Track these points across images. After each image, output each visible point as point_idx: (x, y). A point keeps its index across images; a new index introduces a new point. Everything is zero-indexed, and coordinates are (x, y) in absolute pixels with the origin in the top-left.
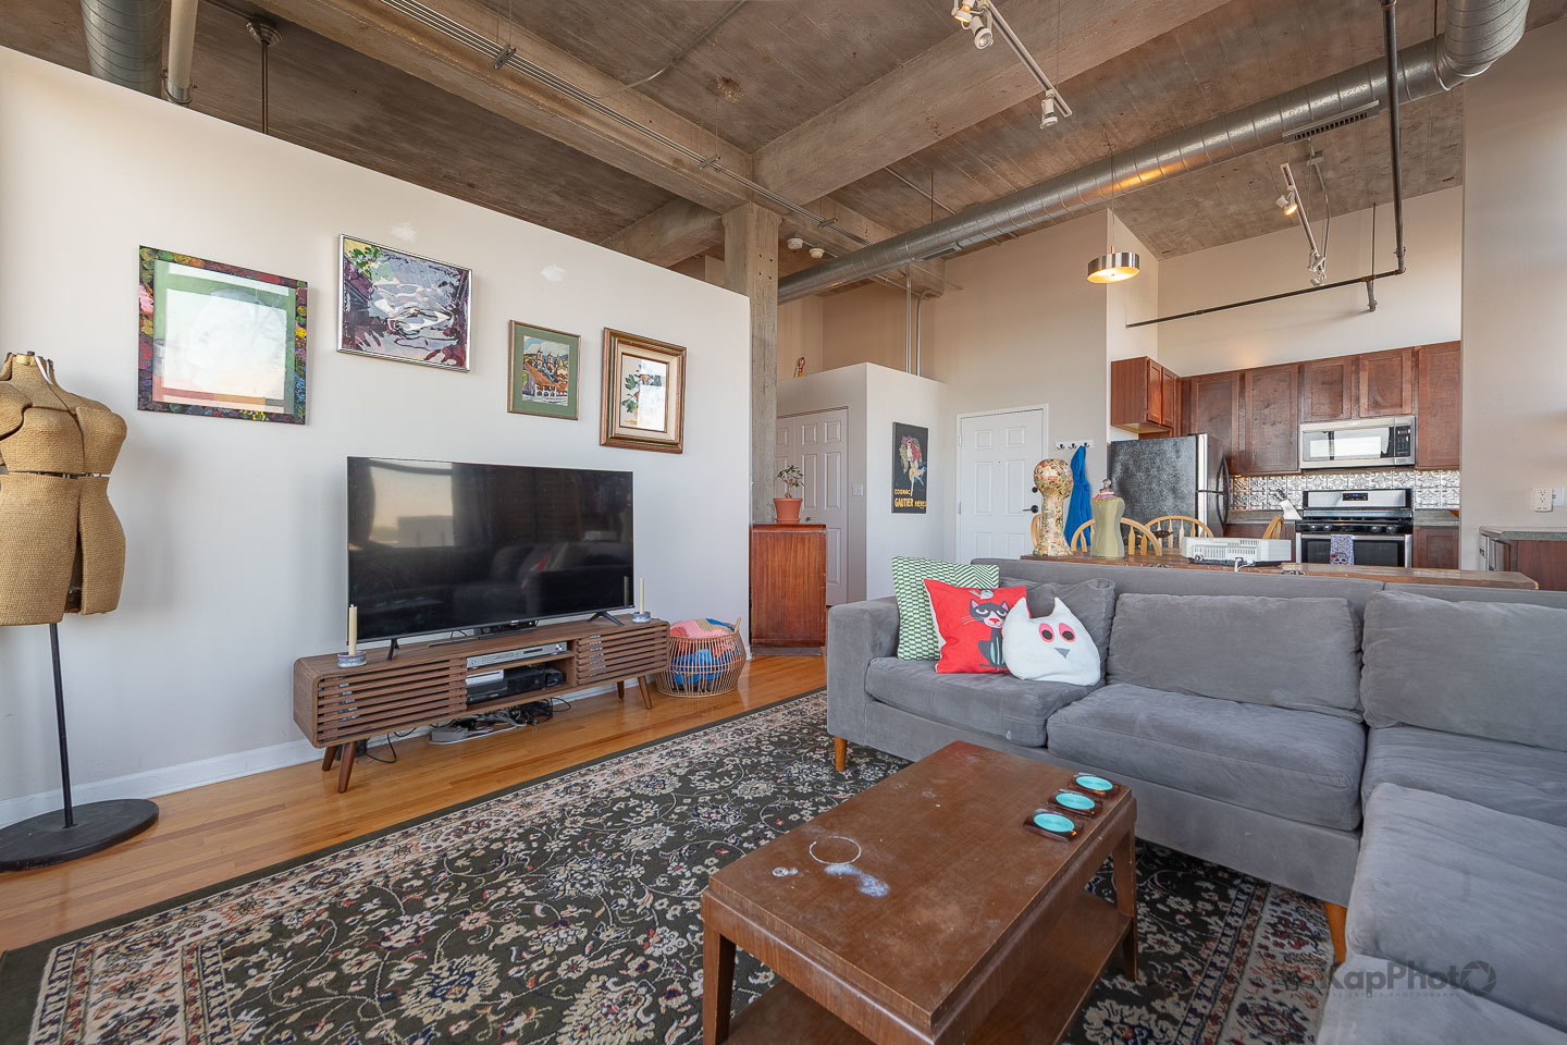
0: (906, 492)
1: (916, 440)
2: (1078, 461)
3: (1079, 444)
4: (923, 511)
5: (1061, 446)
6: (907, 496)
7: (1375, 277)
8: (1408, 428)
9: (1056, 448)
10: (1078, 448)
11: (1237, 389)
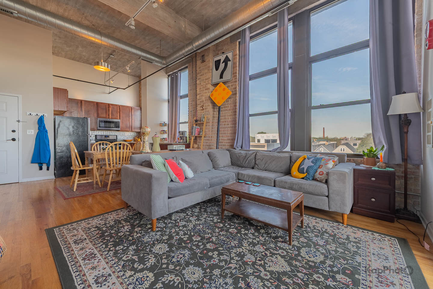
5: (30, 114)
7: (120, 88)
8: (119, 122)
9: (27, 114)
10: (40, 116)
11: (80, 105)
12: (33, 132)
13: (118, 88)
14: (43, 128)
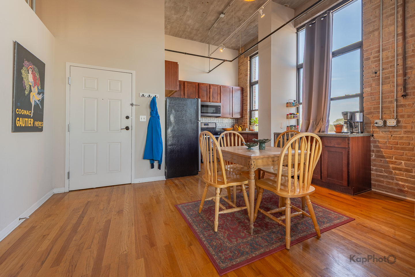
0: (26, 112)
1: (36, 69)
2: (153, 103)
3: (153, 96)
4: (40, 129)
5: (143, 95)
6: (28, 117)
7: (226, 61)
8: (220, 106)
9: (140, 96)
10: (152, 97)
11: (182, 87)
12: (145, 119)
13: (224, 61)
14: (155, 113)
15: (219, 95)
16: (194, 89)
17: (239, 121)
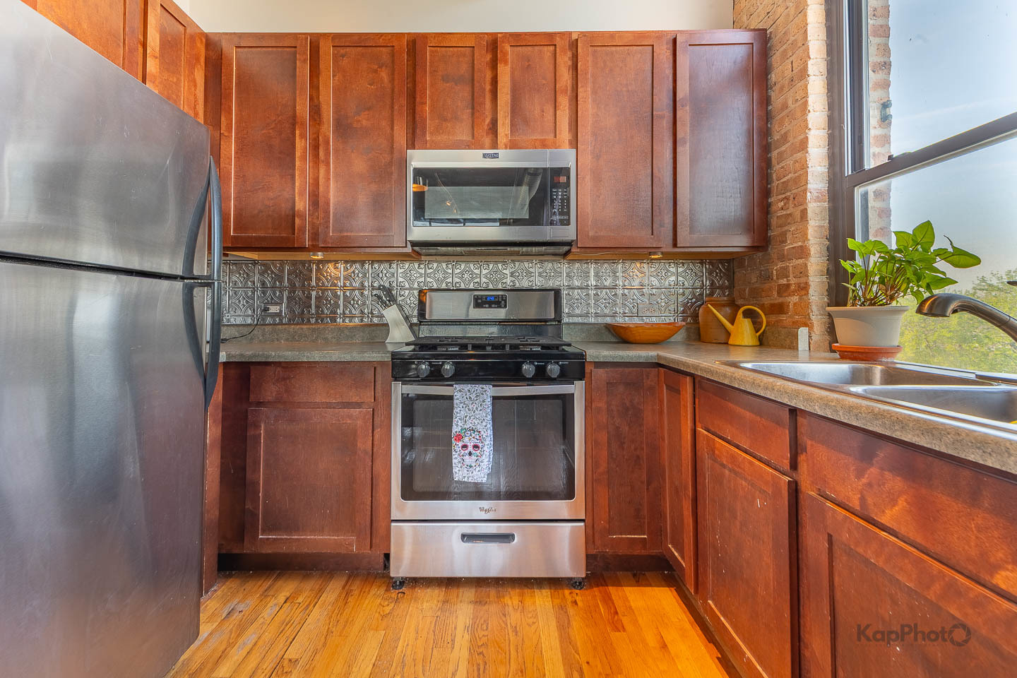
8: (564, 171)
11: (304, 70)
15: (564, 101)
16: (384, 75)
17: (739, 274)
